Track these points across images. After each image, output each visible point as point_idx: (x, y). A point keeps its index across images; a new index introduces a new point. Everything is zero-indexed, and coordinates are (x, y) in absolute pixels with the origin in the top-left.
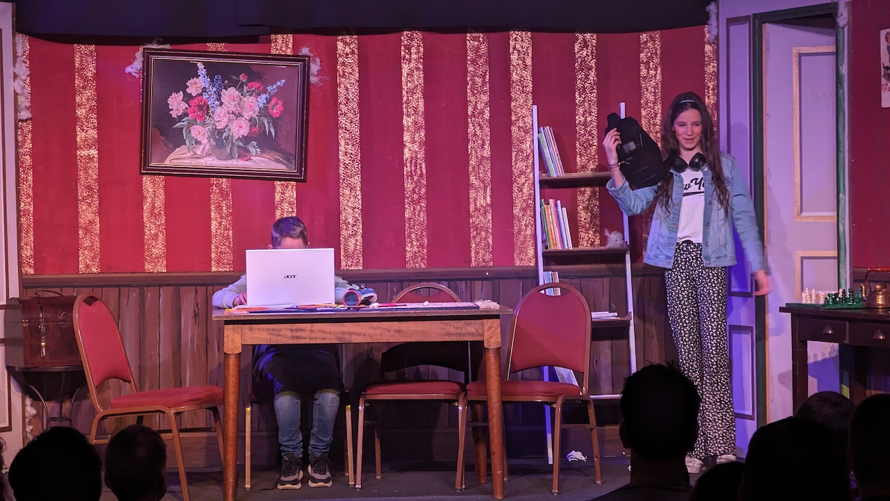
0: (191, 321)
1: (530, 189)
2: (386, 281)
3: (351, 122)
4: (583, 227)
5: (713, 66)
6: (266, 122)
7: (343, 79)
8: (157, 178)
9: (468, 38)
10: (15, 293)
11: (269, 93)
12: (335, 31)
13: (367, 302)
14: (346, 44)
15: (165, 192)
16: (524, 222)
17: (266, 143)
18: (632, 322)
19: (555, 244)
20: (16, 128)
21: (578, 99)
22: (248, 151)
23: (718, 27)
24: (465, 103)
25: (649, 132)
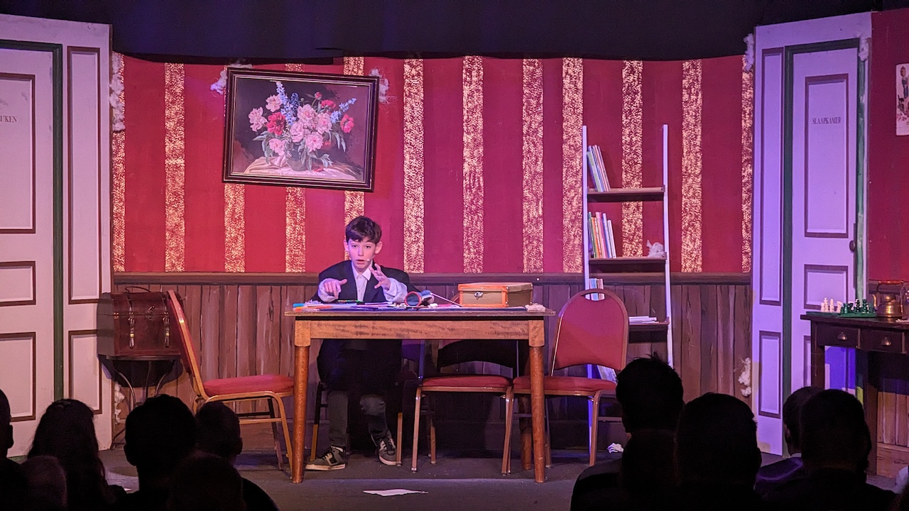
0: (266, 318)
1: (579, 203)
2: (445, 284)
3: (416, 138)
4: (627, 238)
5: (750, 93)
6: (337, 136)
7: (409, 99)
8: (238, 186)
9: (524, 63)
10: (107, 288)
11: (342, 111)
12: (402, 55)
13: (426, 303)
14: (412, 66)
15: (245, 199)
16: (573, 233)
17: (338, 156)
18: (670, 326)
19: (600, 254)
20: (111, 138)
21: (625, 121)
22: (321, 163)
23: (754, 56)
24: (521, 122)
25: (689, 152)
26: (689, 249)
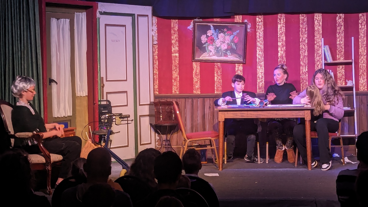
0: (208, 110)
1: (321, 66)
3: (261, 44)
4: (339, 79)
6: (233, 44)
7: (258, 30)
8: (197, 63)
9: (300, 16)
10: (152, 100)
11: (234, 35)
12: (255, 14)
13: (266, 105)
14: (259, 18)
15: (200, 67)
17: (233, 51)
18: (355, 111)
20: (153, 47)
21: (338, 36)
22: (227, 54)
24: (299, 38)
25: (362, 47)
26: (362, 82)
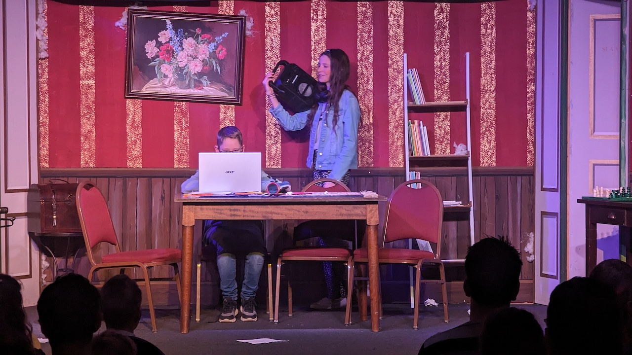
0: (159, 203)
1: (401, 113)
2: (298, 177)
3: (275, 64)
4: (438, 140)
5: (533, 27)
6: (214, 62)
7: (269, 33)
8: (137, 101)
9: (358, 5)
10: (35, 180)
11: (217, 42)
14: (271, 8)
15: (142, 111)
16: (396, 136)
17: (215, 78)
18: (472, 208)
19: (418, 153)
20: (38, 64)
21: (436, 49)
22: (201, 83)
24: (356, 51)
25: (486, 74)
26: (486, 149)
